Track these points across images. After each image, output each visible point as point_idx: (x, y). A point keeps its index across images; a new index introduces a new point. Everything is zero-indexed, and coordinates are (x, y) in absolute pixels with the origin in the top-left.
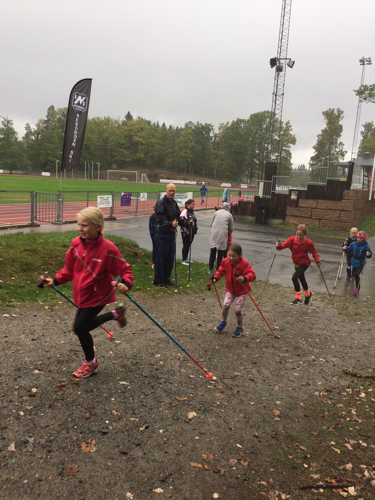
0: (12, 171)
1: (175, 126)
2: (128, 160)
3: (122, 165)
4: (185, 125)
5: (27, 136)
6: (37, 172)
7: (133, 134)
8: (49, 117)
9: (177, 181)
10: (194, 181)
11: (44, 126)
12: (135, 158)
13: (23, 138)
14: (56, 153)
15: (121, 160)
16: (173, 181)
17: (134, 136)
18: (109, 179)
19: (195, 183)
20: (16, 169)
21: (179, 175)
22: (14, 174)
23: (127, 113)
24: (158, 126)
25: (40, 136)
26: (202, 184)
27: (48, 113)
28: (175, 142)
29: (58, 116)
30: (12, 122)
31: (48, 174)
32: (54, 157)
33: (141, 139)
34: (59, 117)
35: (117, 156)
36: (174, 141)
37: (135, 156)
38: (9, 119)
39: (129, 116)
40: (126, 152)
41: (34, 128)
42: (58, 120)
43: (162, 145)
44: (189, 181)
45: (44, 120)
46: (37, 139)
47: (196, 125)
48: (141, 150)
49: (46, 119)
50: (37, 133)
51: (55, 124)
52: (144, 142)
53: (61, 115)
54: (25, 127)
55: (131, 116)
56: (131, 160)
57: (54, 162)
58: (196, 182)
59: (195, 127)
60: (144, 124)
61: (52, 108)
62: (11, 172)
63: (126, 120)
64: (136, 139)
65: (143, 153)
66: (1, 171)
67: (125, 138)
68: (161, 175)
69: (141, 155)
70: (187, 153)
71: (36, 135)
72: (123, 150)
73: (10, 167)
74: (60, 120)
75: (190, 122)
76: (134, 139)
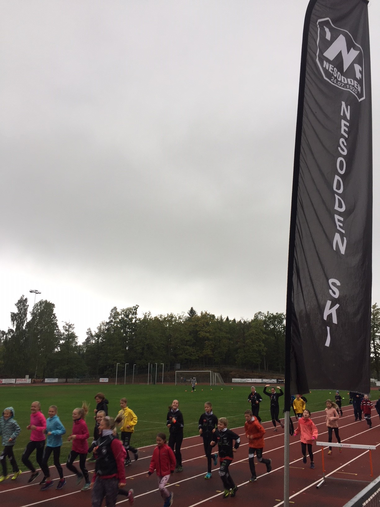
4: (255, 316)
5: (88, 340)
6: (94, 378)
7: (198, 329)
8: (111, 319)
9: (253, 380)
10: (273, 378)
11: (105, 328)
13: (84, 343)
16: (248, 379)
18: (177, 382)
20: (72, 377)
21: (253, 372)
23: (190, 309)
24: (222, 320)
25: (100, 339)
27: (111, 314)
28: (246, 335)
29: (120, 317)
30: (73, 326)
31: (106, 380)
32: (114, 360)
33: (208, 334)
35: (181, 354)
36: (244, 333)
37: (201, 353)
38: (70, 324)
39: (192, 312)
40: (191, 349)
41: (95, 331)
43: (230, 339)
46: (97, 342)
48: (208, 346)
49: (108, 321)
50: (98, 336)
51: (117, 325)
52: (210, 337)
53: (124, 315)
54: (87, 333)
56: (198, 358)
57: (113, 366)
58: (276, 380)
59: (265, 317)
61: (115, 308)
62: (67, 380)
63: (189, 317)
64: (202, 334)
65: (210, 349)
66: (56, 380)
67: (190, 334)
68: (232, 373)
69: (208, 352)
70: (260, 346)
71: (96, 339)
72: (188, 347)
73: (66, 375)
74: (122, 321)
75: (260, 313)
76: (199, 334)
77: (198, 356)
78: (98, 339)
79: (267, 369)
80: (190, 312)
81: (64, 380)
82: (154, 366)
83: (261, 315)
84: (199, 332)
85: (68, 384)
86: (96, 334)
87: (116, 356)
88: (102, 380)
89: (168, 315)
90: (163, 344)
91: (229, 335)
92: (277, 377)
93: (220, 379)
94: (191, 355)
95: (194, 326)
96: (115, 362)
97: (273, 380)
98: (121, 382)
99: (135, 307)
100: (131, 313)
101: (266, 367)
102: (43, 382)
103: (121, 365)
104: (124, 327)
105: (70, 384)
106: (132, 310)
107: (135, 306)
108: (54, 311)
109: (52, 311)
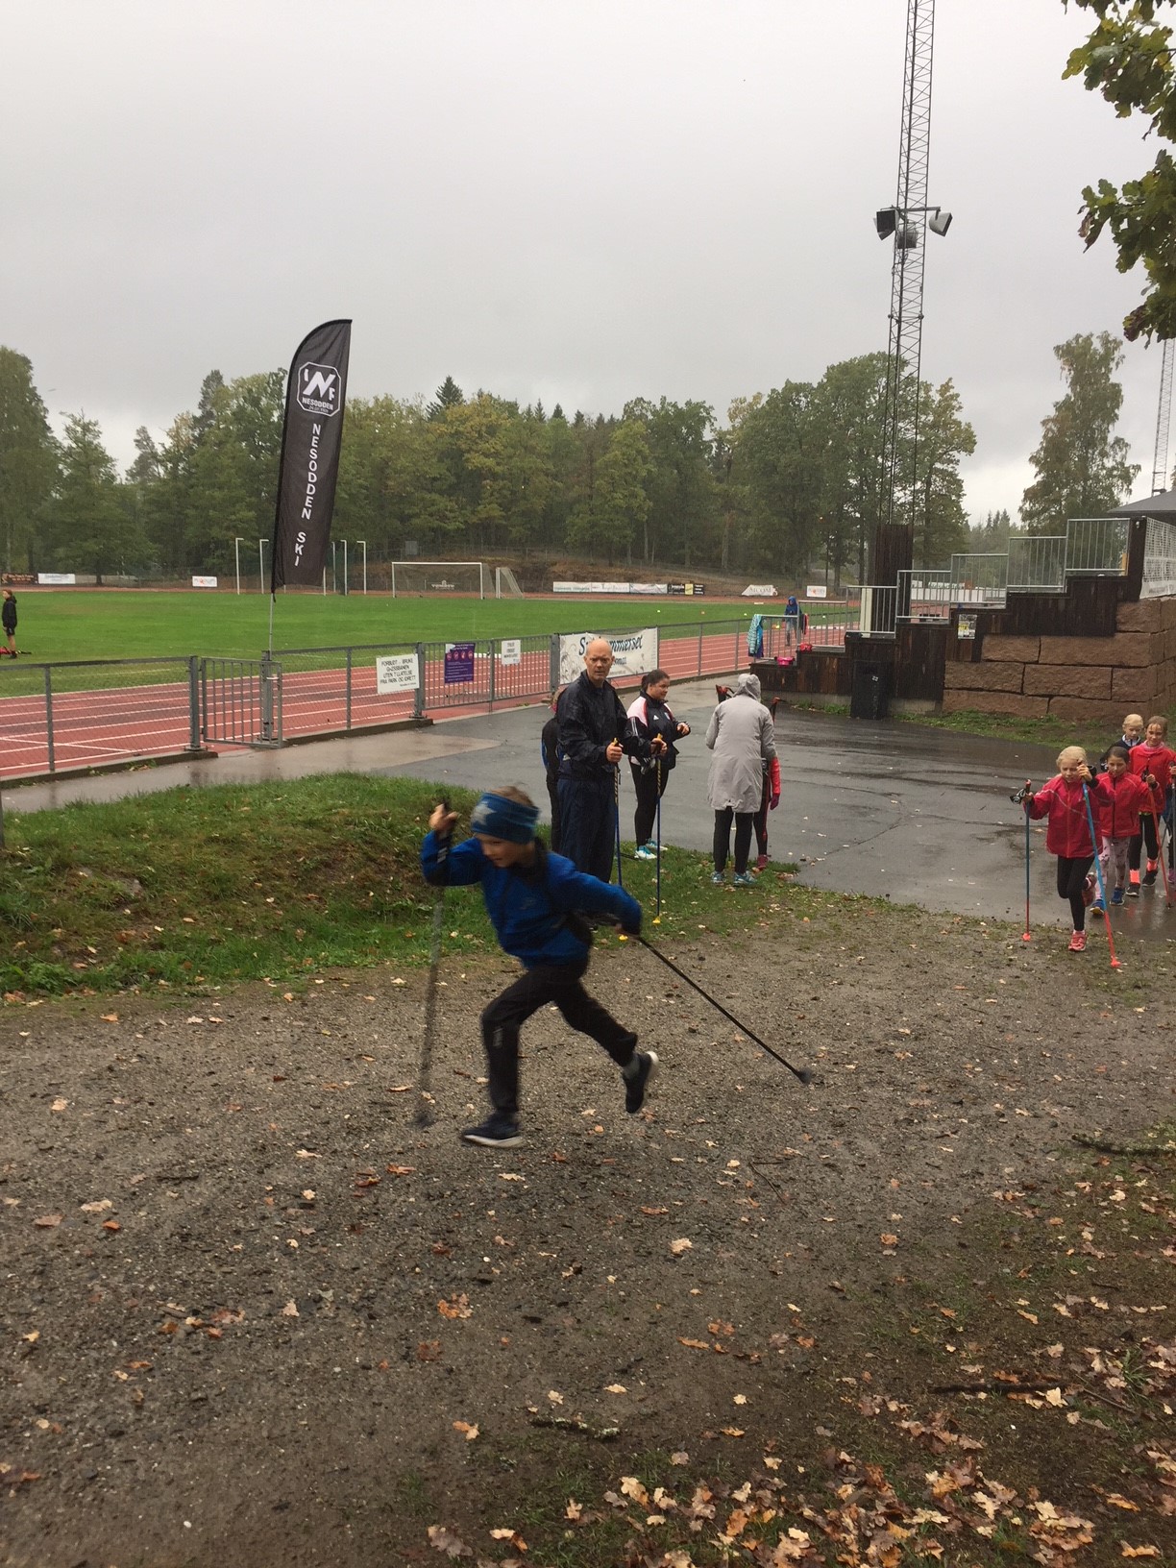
0: (103, 577)
1: (592, 416)
2: (451, 526)
3: (437, 542)
4: (625, 412)
5: (143, 465)
6: (176, 576)
7: (463, 446)
8: (208, 407)
9: (607, 585)
10: (659, 582)
11: (193, 435)
12: (475, 520)
13: (131, 474)
14: (233, 517)
15: (433, 530)
16: (595, 584)
17: (468, 452)
18: (397, 588)
19: (662, 588)
20: (112, 571)
21: (611, 565)
22: (109, 586)
23: (442, 383)
24: (541, 418)
25: (181, 465)
26: (683, 590)
27: (205, 393)
28: (597, 464)
29: (234, 404)
30: (96, 428)
31: (211, 581)
32: (228, 528)
33: (490, 462)
34: (239, 406)
35: (417, 515)
36: (592, 461)
37: (473, 512)
38: (86, 420)
39: (450, 392)
40: (443, 502)
41: (162, 441)
42: (234, 414)
43: (555, 477)
44: (644, 582)
45: (194, 417)
46: (173, 473)
47: (658, 407)
48: (492, 495)
49: (198, 413)
50: (172, 457)
51: (227, 428)
52: (498, 469)
53: (244, 398)
54: (136, 441)
55: (457, 390)
56: (463, 526)
57: (227, 545)
58: (665, 586)
59: (655, 413)
60: (497, 414)
61: (215, 377)
62: (99, 579)
63: (440, 403)
64: (476, 461)
65: (500, 505)
66: (70, 579)
67: (440, 460)
68: (555, 569)
69: (490, 510)
70: (634, 496)
71: (170, 465)
72: (435, 496)
73: (98, 566)
74: (239, 415)
75: (640, 400)
76: (467, 460)
77: (466, 522)
78: (176, 466)
79: (649, 559)
80: (444, 390)
81: (93, 579)
82: (339, 547)
83: (643, 407)
84: (467, 455)
85: (102, 589)
86: (169, 451)
88: (198, 581)
89: (377, 400)
90: (366, 488)
91: (551, 465)
92: (670, 578)
93: (515, 585)
94: (446, 517)
95: (452, 435)
96: (231, 534)
97: (659, 586)
98: (250, 585)
99: (276, 375)
100: (266, 392)
101: (650, 551)
102: (34, 582)
103: (249, 543)
104: (247, 435)
105: (110, 589)
106: (268, 383)
107: (276, 371)
108: (33, 380)
109: (29, 379)
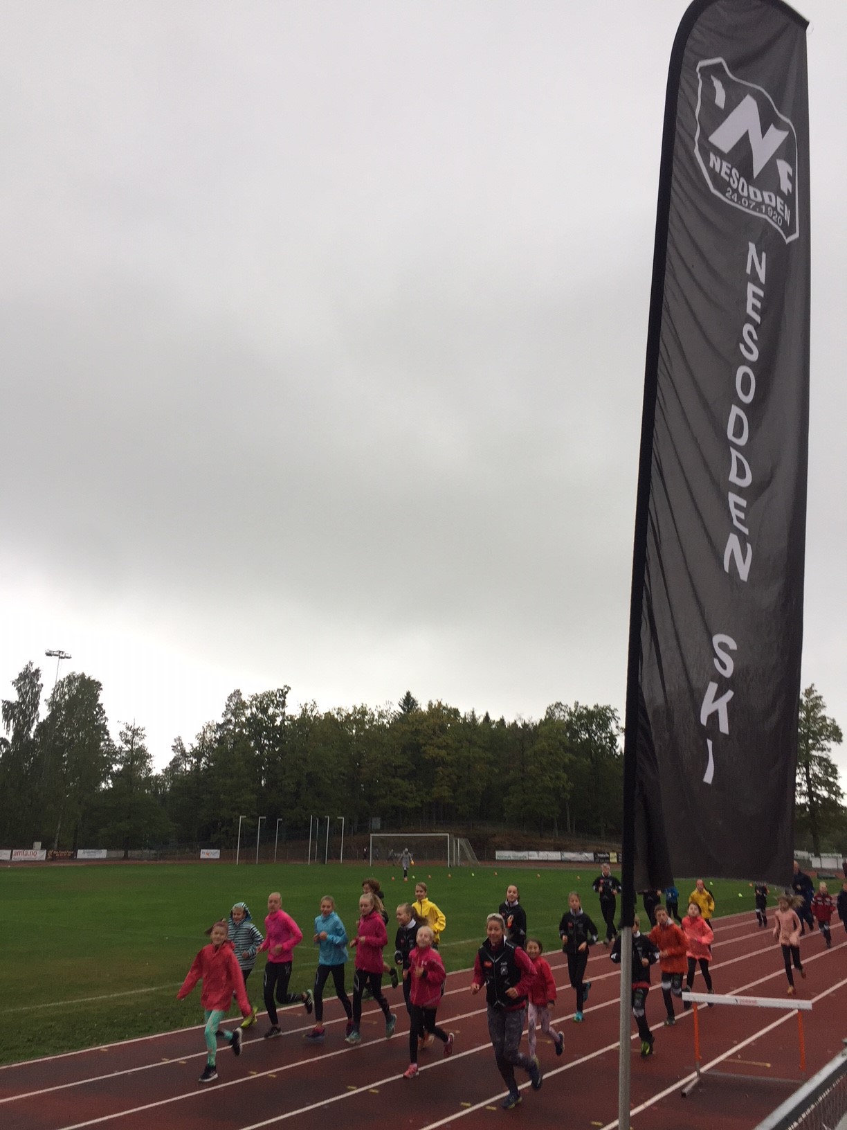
0: (129, 852)
2: (410, 805)
3: (396, 818)
4: (548, 713)
5: (175, 764)
6: (188, 850)
7: (421, 741)
8: (229, 716)
9: (541, 854)
10: (584, 850)
11: (215, 737)
12: (429, 799)
13: (166, 771)
15: (393, 807)
16: (531, 853)
17: (425, 745)
18: (375, 858)
19: (589, 856)
20: (139, 847)
21: (541, 836)
22: (133, 859)
23: (403, 696)
24: (474, 719)
25: (203, 761)
26: (608, 858)
27: (228, 706)
28: (527, 753)
29: (248, 713)
30: (143, 733)
31: (214, 854)
32: (233, 810)
33: (443, 753)
34: (252, 714)
35: (383, 796)
36: (523, 750)
37: (428, 793)
38: (136, 727)
39: (409, 702)
40: (405, 785)
41: (191, 743)
42: (248, 719)
43: (493, 764)
44: (572, 851)
45: (218, 725)
46: (196, 768)
47: (573, 709)
48: (443, 779)
49: (221, 721)
50: (197, 754)
51: (241, 732)
52: (449, 758)
53: (257, 709)
54: (173, 746)
55: (414, 701)
56: (420, 805)
57: (231, 823)
58: (592, 854)
59: (571, 714)
61: (237, 693)
62: (126, 854)
63: (402, 712)
64: (431, 752)
65: (448, 786)
66: (103, 854)
67: (404, 752)
68: (497, 839)
69: (443, 791)
70: (558, 778)
71: (195, 760)
72: (398, 780)
73: (125, 842)
74: (253, 721)
75: (558, 705)
76: (424, 752)
77: (422, 802)
78: (199, 761)
79: (572, 831)
80: (404, 702)
81: (121, 853)
82: (322, 822)
83: (561, 709)
84: (424, 748)
85: (128, 862)
86: (195, 750)
87: (238, 800)
88: (205, 854)
89: (355, 708)
90: (344, 774)
91: (489, 755)
92: (595, 848)
93: (469, 853)
94: (406, 797)
95: (412, 733)
96: (236, 813)
97: (586, 854)
98: (247, 857)
99: (282, 690)
100: (273, 704)
101: (572, 825)
102: (73, 857)
103: (249, 821)
104: (256, 735)
105: (135, 862)
106: (276, 696)
107: (282, 688)
108: (100, 698)
109: (96, 697)
